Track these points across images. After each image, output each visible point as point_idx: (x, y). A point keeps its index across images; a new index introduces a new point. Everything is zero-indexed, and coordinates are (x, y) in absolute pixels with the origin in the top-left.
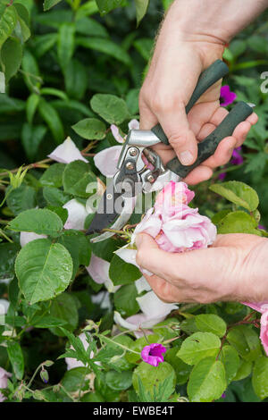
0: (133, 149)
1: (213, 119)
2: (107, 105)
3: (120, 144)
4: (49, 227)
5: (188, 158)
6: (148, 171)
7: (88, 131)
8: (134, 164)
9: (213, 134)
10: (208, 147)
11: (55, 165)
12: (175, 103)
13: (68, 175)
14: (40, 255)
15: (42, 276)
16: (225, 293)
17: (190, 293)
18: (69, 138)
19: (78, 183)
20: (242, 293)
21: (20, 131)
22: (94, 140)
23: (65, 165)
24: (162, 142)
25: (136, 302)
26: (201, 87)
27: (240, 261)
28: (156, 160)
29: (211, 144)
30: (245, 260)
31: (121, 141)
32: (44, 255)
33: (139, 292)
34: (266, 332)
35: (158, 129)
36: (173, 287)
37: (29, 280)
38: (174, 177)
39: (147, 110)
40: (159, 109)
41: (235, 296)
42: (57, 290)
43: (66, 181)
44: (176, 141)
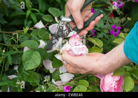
0: (62, 23)
1: (89, 16)
2: (53, 11)
3: (58, 23)
4: (34, 46)
5: (80, 26)
6: (67, 30)
7: (47, 19)
8: (63, 27)
9: (89, 20)
10: (87, 24)
11: (36, 29)
12: (77, 8)
13: (40, 32)
14: (30, 55)
15: (31, 61)
16: (89, 70)
17: (79, 70)
18: (41, 21)
19: (43, 35)
20: (95, 71)
21: (23, 22)
22: (49, 22)
23: (39, 29)
24: (72, 21)
25: (59, 77)
26: (86, 4)
27: (95, 60)
28: (70, 27)
29: (88, 23)
30: (97, 60)
31: (58, 22)
32: (32, 54)
33: (60, 73)
34: (102, 85)
35: (71, 17)
36: (73, 68)
37: (26, 62)
38: (75, 33)
39: (68, 10)
40: (72, 10)
41: (93, 72)
42: (35, 66)
43: (39, 34)
44: (76, 21)
